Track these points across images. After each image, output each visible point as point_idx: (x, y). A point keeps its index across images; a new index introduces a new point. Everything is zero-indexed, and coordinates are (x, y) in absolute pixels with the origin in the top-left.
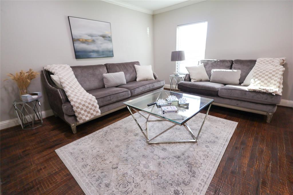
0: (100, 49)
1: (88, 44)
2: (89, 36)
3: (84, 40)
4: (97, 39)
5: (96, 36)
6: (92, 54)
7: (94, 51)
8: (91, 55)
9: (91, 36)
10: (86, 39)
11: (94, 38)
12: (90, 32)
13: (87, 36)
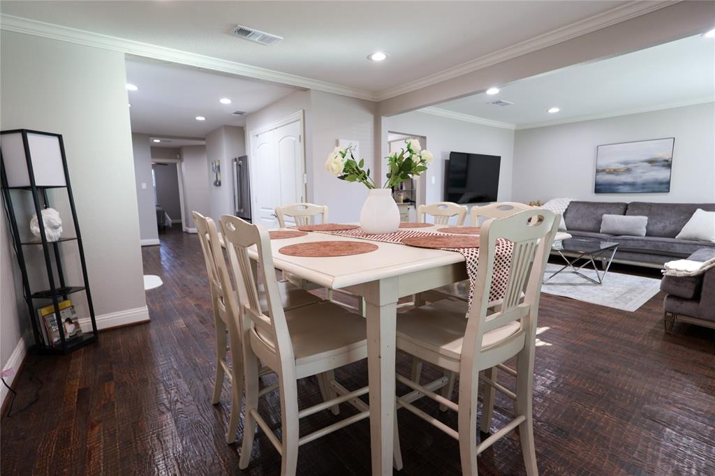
0: (639, 180)
1: (617, 175)
2: (621, 164)
3: (612, 170)
4: (636, 167)
5: (635, 163)
6: (620, 187)
7: (625, 184)
8: (618, 189)
9: (626, 163)
10: (615, 168)
11: (629, 166)
12: (623, 158)
13: (617, 164)
